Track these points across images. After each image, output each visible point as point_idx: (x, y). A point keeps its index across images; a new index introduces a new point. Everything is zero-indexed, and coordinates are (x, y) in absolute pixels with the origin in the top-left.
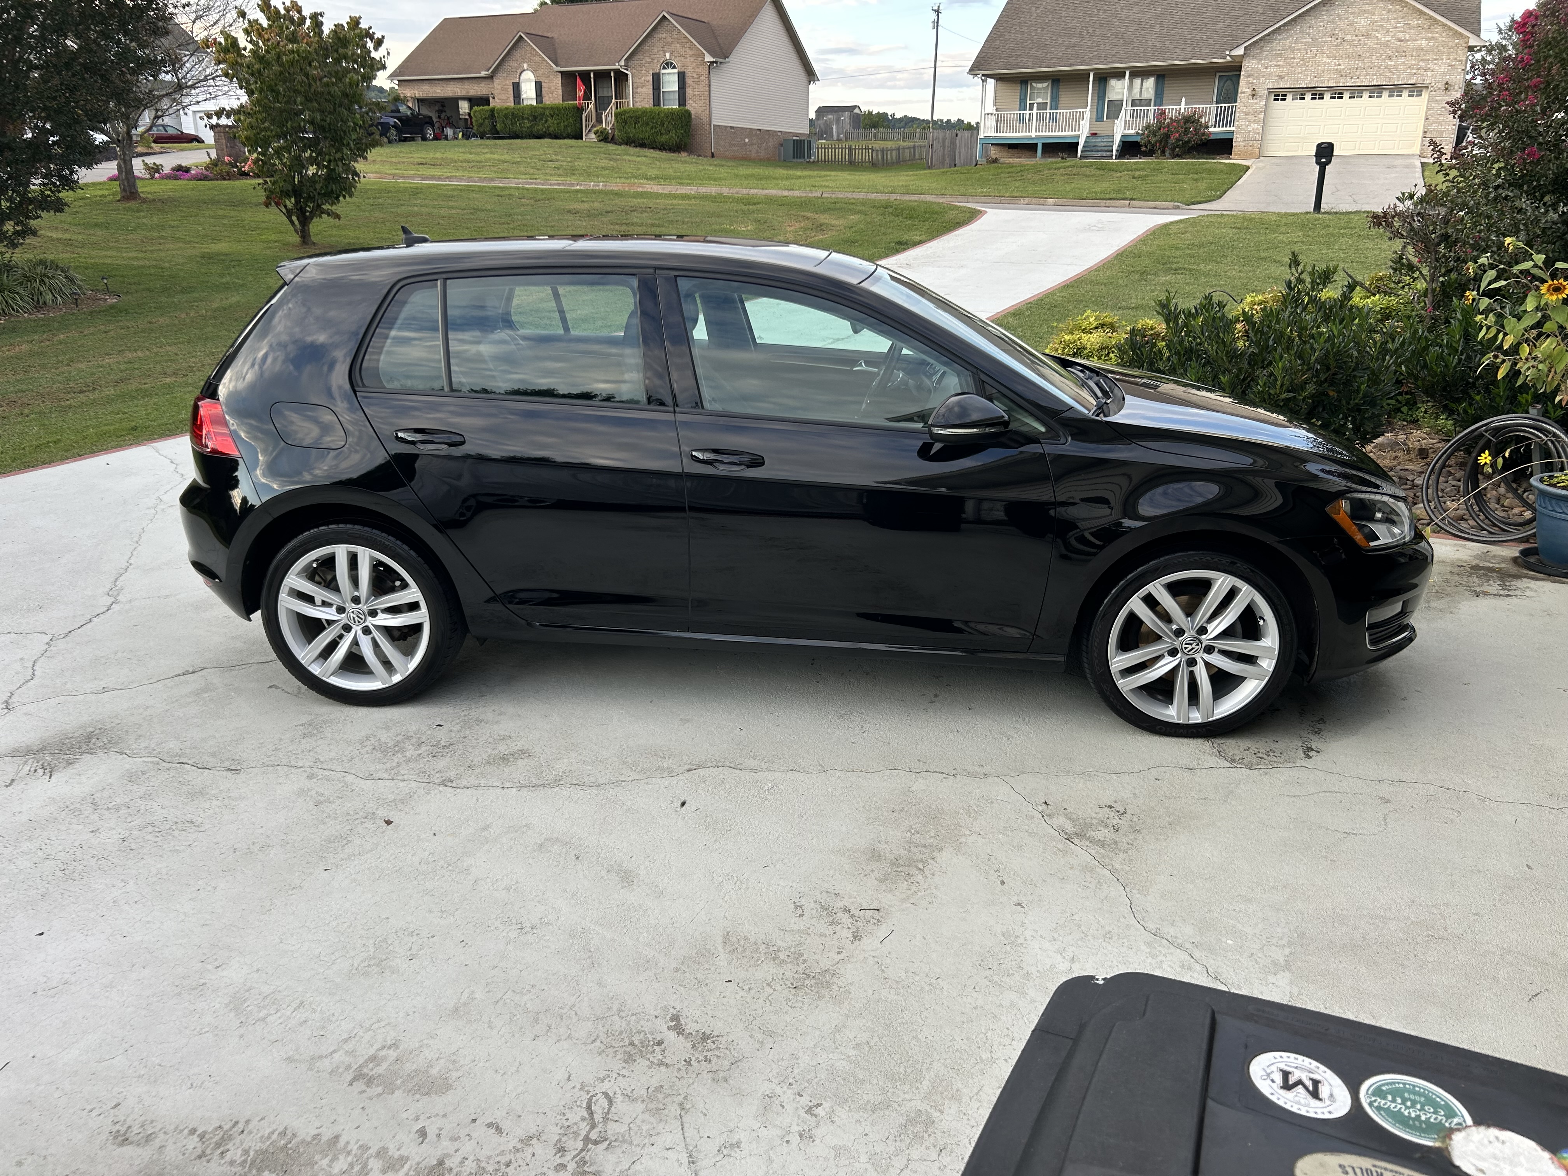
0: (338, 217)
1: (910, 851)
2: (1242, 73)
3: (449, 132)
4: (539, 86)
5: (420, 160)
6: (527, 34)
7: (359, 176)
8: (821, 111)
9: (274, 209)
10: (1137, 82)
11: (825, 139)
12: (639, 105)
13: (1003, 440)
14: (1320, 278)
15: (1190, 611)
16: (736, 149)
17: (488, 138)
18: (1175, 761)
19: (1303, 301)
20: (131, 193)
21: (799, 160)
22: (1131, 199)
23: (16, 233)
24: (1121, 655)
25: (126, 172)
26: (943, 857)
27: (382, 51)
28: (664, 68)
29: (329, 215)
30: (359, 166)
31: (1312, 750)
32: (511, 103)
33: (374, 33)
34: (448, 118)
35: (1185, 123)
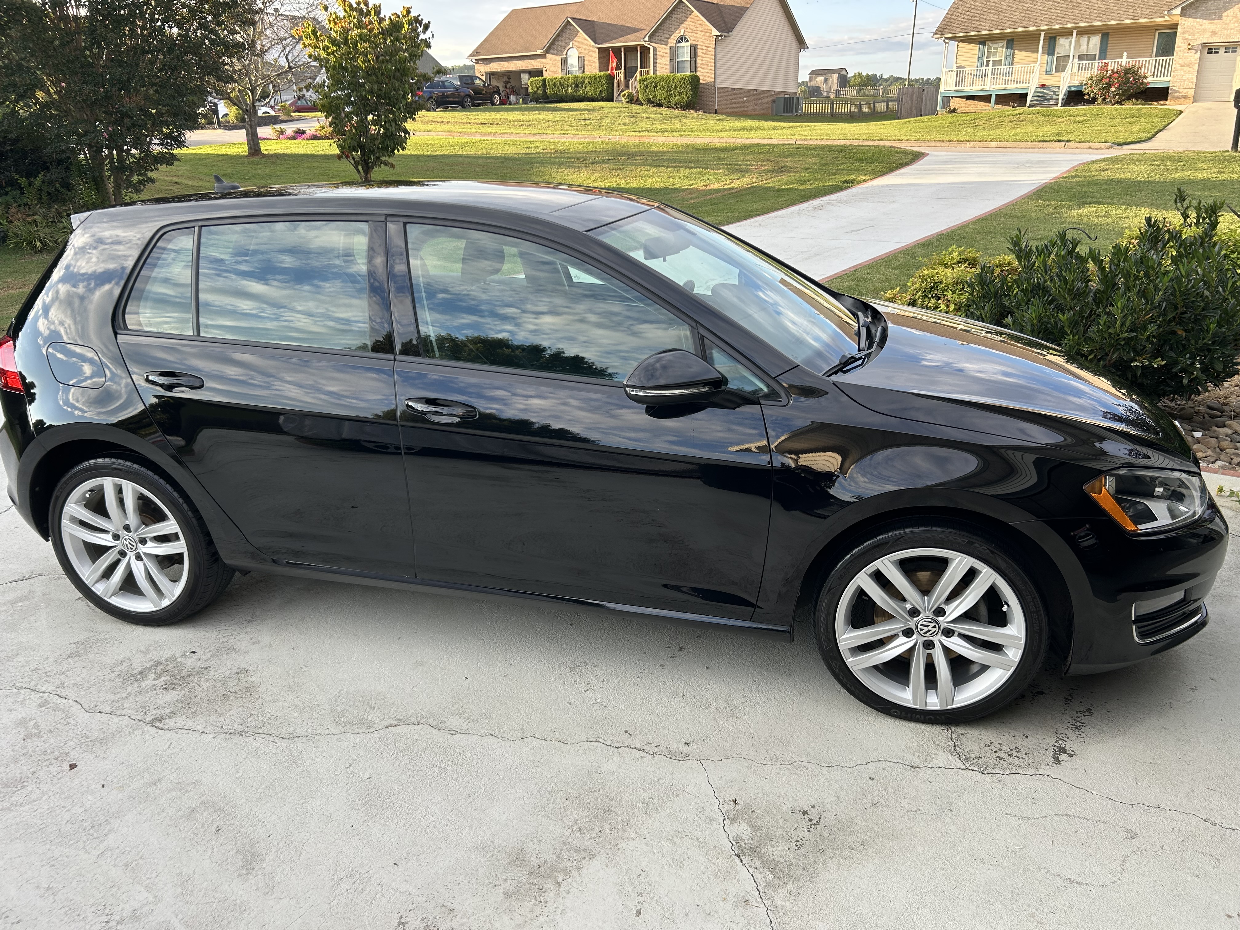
0: (392, 166)
1: (559, 856)
2: (1179, 30)
3: (513, 98)
4: (582, 60)
5: (482, 121)
6: (573, 19)
7: (409, 134)
8: (815, 73)
9: (344, 160)
10: (1084, 39)
11: (816, 96)
12: (659, 73)
13: (715, 399)
14: (1206, 212)
15: (925, 591)
16: (735, 106)
17: (541, 102)
18: (900, 754)
19: (1164, 237)
20: (256, 150)
21: (788, 114)
22: (1068, 141)
23: (140, 182)
24: (850, 631)
25: (252, 134)
26: (592, 868)
27: (428, 34)
28: (679, 42)
29: (386, 165)
30: (409, 125)
31: (1065, 752)
32: (559, 75)
33: (422, 20)
34: (513, 88)
35: (1126, 74)
